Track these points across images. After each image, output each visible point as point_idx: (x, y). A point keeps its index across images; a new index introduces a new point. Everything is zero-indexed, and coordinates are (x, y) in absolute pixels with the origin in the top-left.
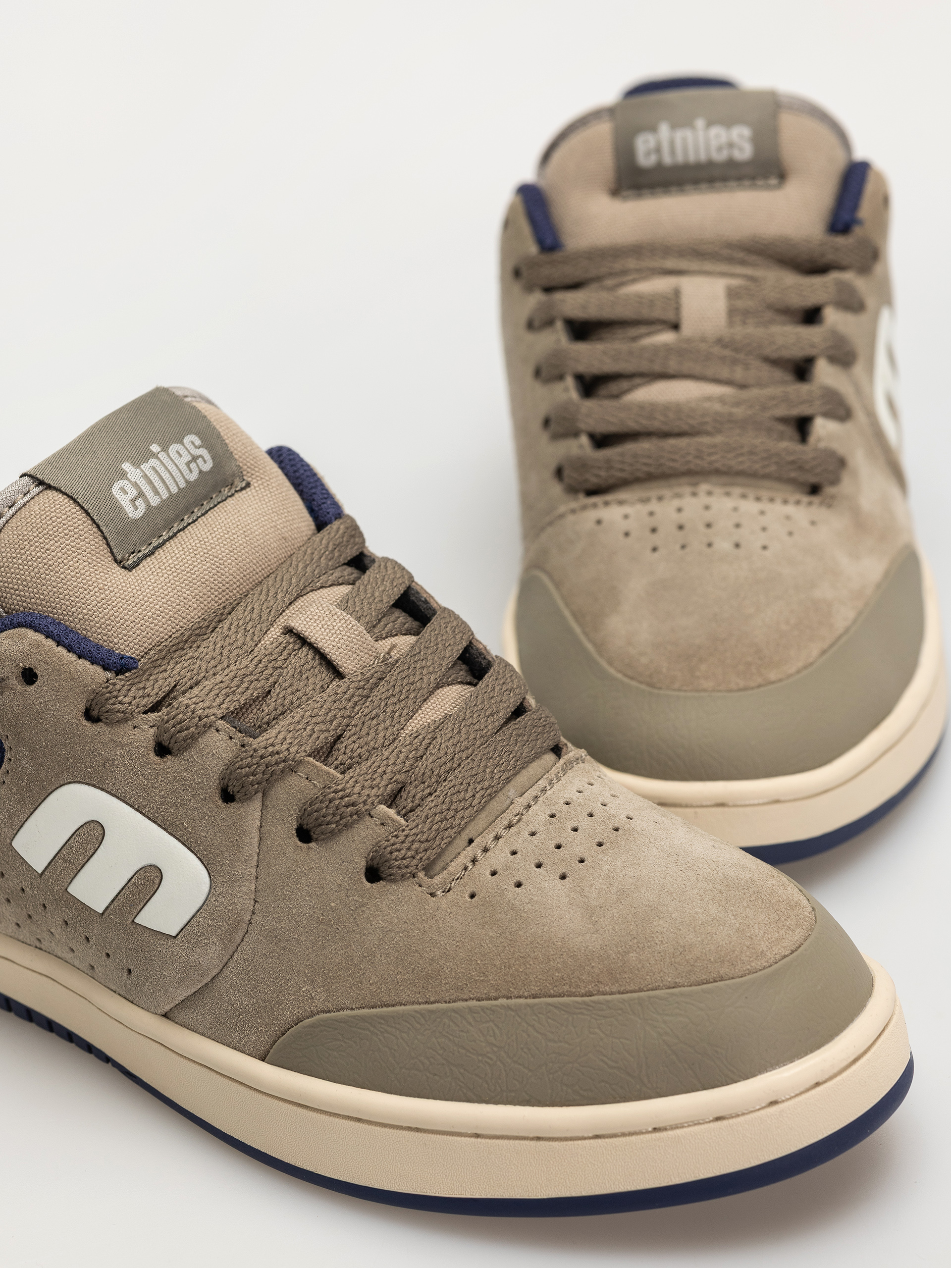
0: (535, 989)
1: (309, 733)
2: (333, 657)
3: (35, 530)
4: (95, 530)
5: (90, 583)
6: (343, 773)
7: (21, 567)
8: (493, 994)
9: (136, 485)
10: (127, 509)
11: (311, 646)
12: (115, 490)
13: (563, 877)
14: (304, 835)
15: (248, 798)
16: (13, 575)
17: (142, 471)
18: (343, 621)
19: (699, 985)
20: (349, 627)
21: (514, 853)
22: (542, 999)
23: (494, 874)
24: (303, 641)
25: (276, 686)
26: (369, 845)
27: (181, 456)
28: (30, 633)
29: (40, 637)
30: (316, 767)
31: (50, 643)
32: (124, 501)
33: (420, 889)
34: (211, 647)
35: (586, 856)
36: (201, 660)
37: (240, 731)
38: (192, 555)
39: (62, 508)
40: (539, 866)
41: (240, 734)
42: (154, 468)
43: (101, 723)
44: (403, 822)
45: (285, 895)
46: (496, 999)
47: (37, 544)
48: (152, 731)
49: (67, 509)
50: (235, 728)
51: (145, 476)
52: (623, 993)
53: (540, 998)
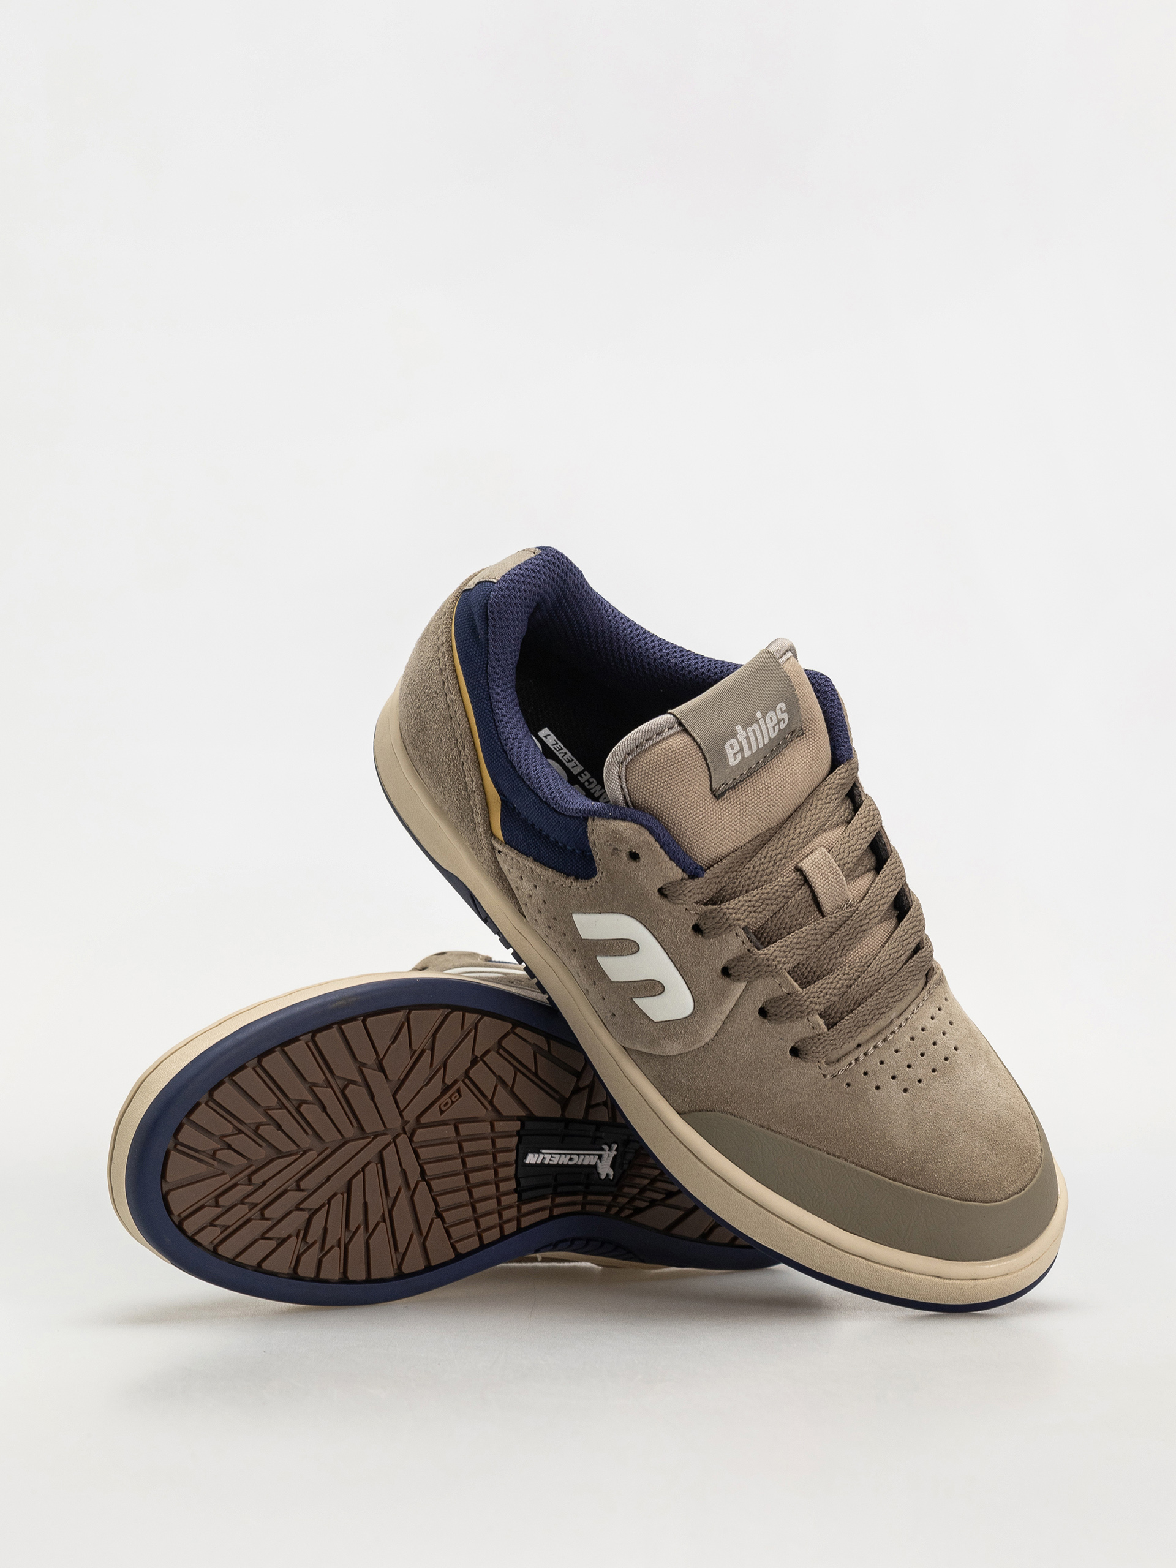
0: (864, 1162)
1: (792, 955)
2: (822, 901)
3: (669, 761)
4: (707, 771)
5: (692, 808)
6: (803, 989)
7: (652, 782)
8: (838, 1154)
9: (740, 744)
10: (730, 759)
11: (810, 887)
12: (727, 746)
13: (905, 1090)
14: (763, 1012)
15: (738, 979)
16: (646, 785)
17: (747, 733)
18: (835, 874)
19: (960, 1200)
20: (838, 879)
21: (882, 1063)
22: (865, 1170)
23: (865, 1074)
24: (806, 881)
25: (781, 910)
26: (800, 1036)
27: (772, 721)
28: (646, 834)
29: (652, 839)
30: (788, 980)
31: (657, 845)
32: (730, 753)
33: (819, 1071)
34: (751, 869)
35: (923, 1078)
36: (742, 877)
37: (751, 942)
38: (758, 796)
39: (691, 752)
40: (894, 1078)
41: (749, 943)
42: (754, 731)
43: (666, 899)
44: (826, 1030)
45: (737, 1042)
46: (839, 1157)
47: (668, 772)
48: (697, 916)
49: (694, 754)
50: (749, 938)
51: (748, 738)
52: (914, 1187)
53: (865, 1169)
